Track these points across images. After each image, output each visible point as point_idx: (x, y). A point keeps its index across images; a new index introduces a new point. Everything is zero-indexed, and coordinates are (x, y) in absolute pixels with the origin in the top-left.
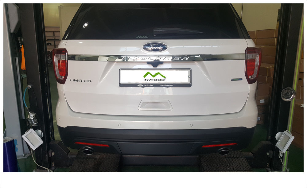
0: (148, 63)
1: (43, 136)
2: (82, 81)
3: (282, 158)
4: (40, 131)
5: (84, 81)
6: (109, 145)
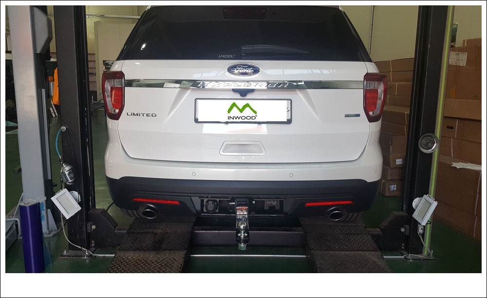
0: (235, 91)
1: (80, 200)
4: (76, 193)
5: (147, 115)
6: (179, 202)
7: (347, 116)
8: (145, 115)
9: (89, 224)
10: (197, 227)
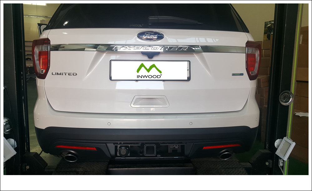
1: (16, 146)
2: (65, 74)
3: (283, 167)
4: (12, 141)
5: (69, 74)
6: (96, 148)
7: (233, 75)
8: (67, 74)
9: (23, 165)
10: (110, 166)
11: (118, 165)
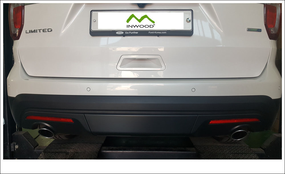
2: (40, 32)
7: (249, 30)
8: (42, 31)
9: (12, 144)
10: (104, 148)
11: (112, 147)
